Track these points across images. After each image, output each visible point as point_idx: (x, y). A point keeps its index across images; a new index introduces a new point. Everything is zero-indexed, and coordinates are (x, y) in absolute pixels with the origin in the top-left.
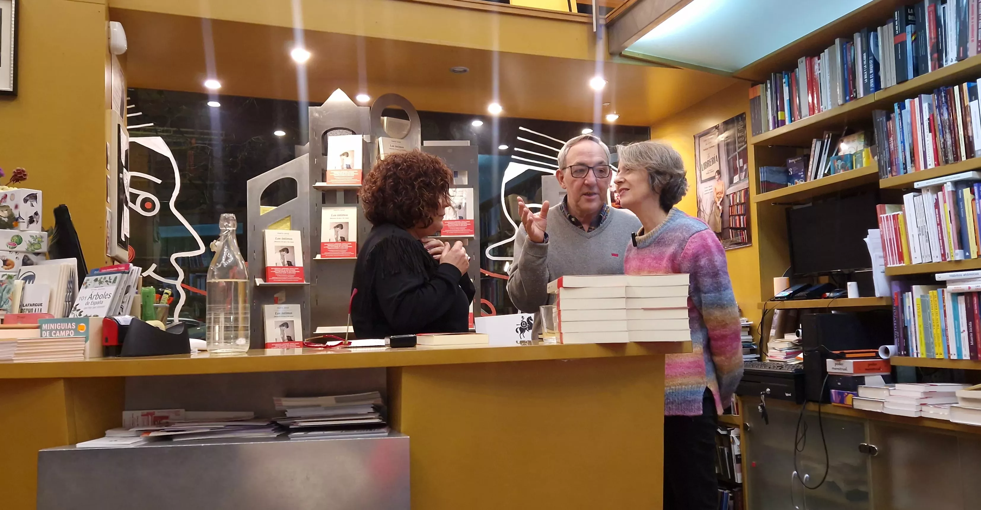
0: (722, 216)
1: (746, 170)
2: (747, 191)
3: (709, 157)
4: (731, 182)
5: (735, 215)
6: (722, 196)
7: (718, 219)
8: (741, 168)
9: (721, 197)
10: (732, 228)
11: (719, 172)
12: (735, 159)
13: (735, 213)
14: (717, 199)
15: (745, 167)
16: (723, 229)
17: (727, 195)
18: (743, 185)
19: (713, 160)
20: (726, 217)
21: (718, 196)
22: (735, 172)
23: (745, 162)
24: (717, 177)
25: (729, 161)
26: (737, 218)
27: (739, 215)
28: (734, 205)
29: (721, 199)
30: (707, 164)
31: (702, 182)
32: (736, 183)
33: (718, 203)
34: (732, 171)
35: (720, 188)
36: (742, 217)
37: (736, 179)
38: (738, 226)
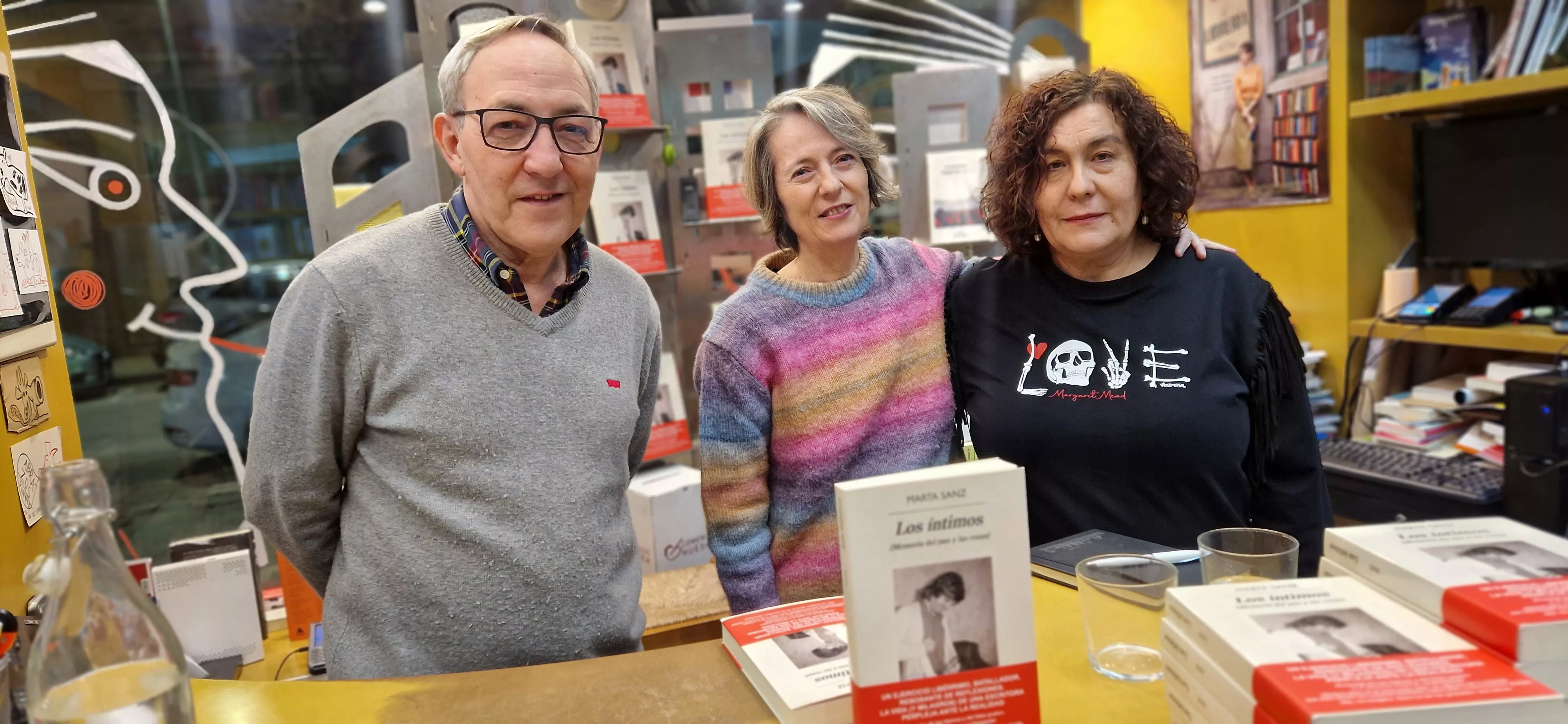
0: (1255, 136)
1: (1323, 45)
2: (1322, 90)
3: (1224, 12)
4: (1281, 67)
5: (1289, 138)
6: (1257, 96)
7: (1245, 143)
8: (1310, 40)
9: (1251, 99)
10: (1281, 164)
11: (1250, 48)
12: (1293, 19)
13: (1291, 132)
14: (1242, 103)
15: (1320, 36)
16: (1256, 164)
17: (1270, 97)
18: (1315, 75)
19: (1236, 22)
20: (1265, 139)
21: (1247, 95)
22: (1293, 45)
23: (1322, 23)
24: (1244, 56)
25: (1276, 25)
26: (1294, 143)
27: (1301, 139)
28: (1285, 117)
29: (1253, 103)
30: (1220, 30)
31: (1206, 65)
32: (1295, 72)
33: (1246, 111)
34: (1284, 45)
35: (1249, 80)
36: (1306, 144)
37: (1295, 61)
38: (1295, 158)
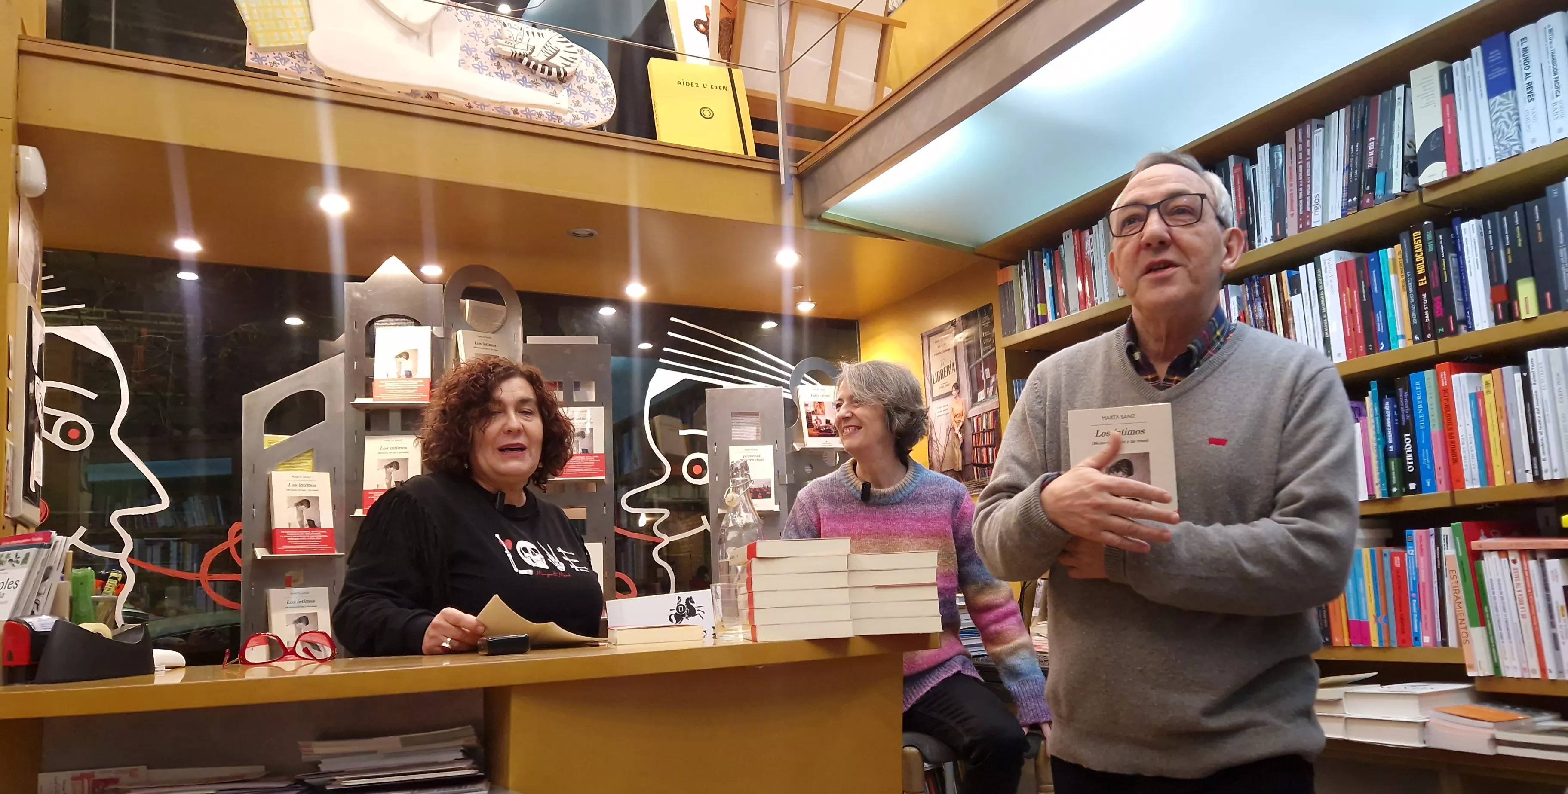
0: (962, 448)
1: (995, 382)
2: (996, 413)
3: (943, 364)
4: (974, 400)
5: (981, 447)
6: (962, 419)
7: (958, 452)
8: (988, 380)
9: (960, 421)
10: (977, 465)
11: (957, 386)
12: (978, 367)
13: (981, 443)
14: (955, 424)
15: (993, 380)
16: (964, 466)
17: (969, 419)
18: (991, 405)
19: (949, 369)
20: (968, 449)
21: (956, 419)
22: (980, 387)
23: (994, 372)
24: (955, 393)
25: (970, 371)
26: (984, 450)
27: (987, 447)
28: (978, 433)
29: (961, 424)
30: (941, 375)
31: (934, 399)
32: (981, 402)
33: (957, 429)
34: (975, 384)
35: (958, 409)
36: (990, 449)
37: (981, 395)
38: (985, 462)
